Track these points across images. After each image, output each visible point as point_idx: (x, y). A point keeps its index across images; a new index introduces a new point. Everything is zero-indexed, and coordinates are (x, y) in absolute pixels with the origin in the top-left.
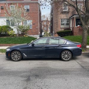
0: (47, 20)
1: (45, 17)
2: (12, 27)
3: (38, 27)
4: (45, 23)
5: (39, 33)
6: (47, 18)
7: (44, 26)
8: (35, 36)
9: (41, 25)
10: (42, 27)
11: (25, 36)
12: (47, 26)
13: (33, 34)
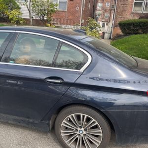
4: (108, 5)
7: (105, 10)
8: (69, 28)
11: (49, 25)
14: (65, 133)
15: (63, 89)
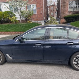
0: (54, 5)
1: (52, 2)
2: (14, 13)
3: (43, 11)
4: (52, 8)
5: (44, 18)
6: (54, 3)
7: (51, 11)
8: (39, 22)
9: (47, 10)
10: (49, 12)
11: (29, 22)
12: (54, 11)
13: (37, 20)
14: (75, 63)
15: (73, 46)
